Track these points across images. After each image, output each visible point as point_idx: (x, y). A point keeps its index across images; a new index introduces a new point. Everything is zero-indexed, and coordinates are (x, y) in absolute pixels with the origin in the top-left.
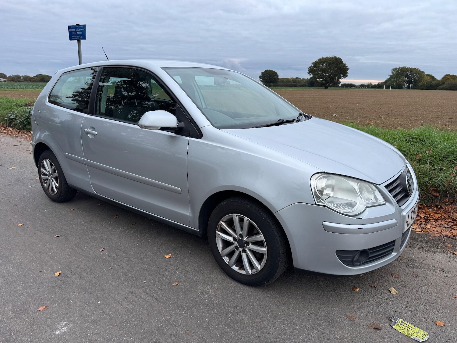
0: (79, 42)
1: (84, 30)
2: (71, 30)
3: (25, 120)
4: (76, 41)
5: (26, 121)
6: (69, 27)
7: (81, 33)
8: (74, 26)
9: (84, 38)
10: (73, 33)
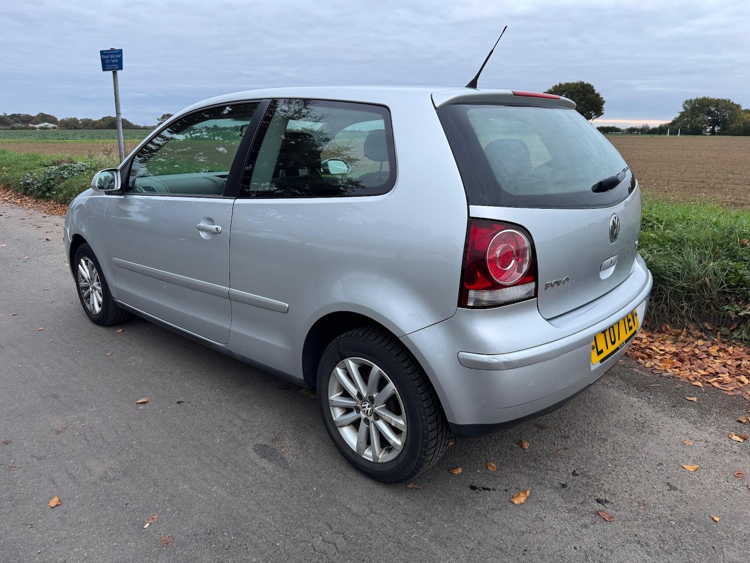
0: (115, 73)
1: (119, 56)
2: (104, 57)
3: (43, 185)
4: (111, 72)
5: (45, 186)
6: (102, 52)
7: (117, 61)
8: (108, 51)
9: (121, 68)
10: (107, 61)
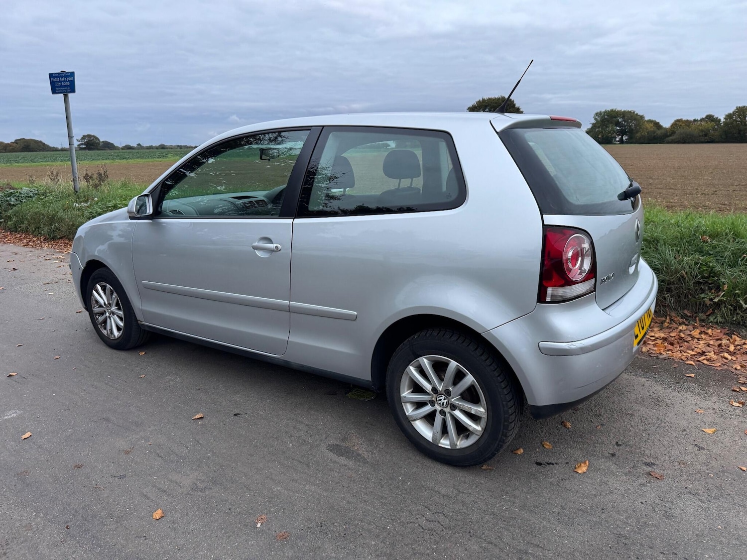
0: (66, 96)
1: (71, 79)
2: (54, 80)
4: (62, 95)
6: (51, 75)
7: (69, 84)
8: (58, 73)
9: (73, 91)
10: (57, 84)
